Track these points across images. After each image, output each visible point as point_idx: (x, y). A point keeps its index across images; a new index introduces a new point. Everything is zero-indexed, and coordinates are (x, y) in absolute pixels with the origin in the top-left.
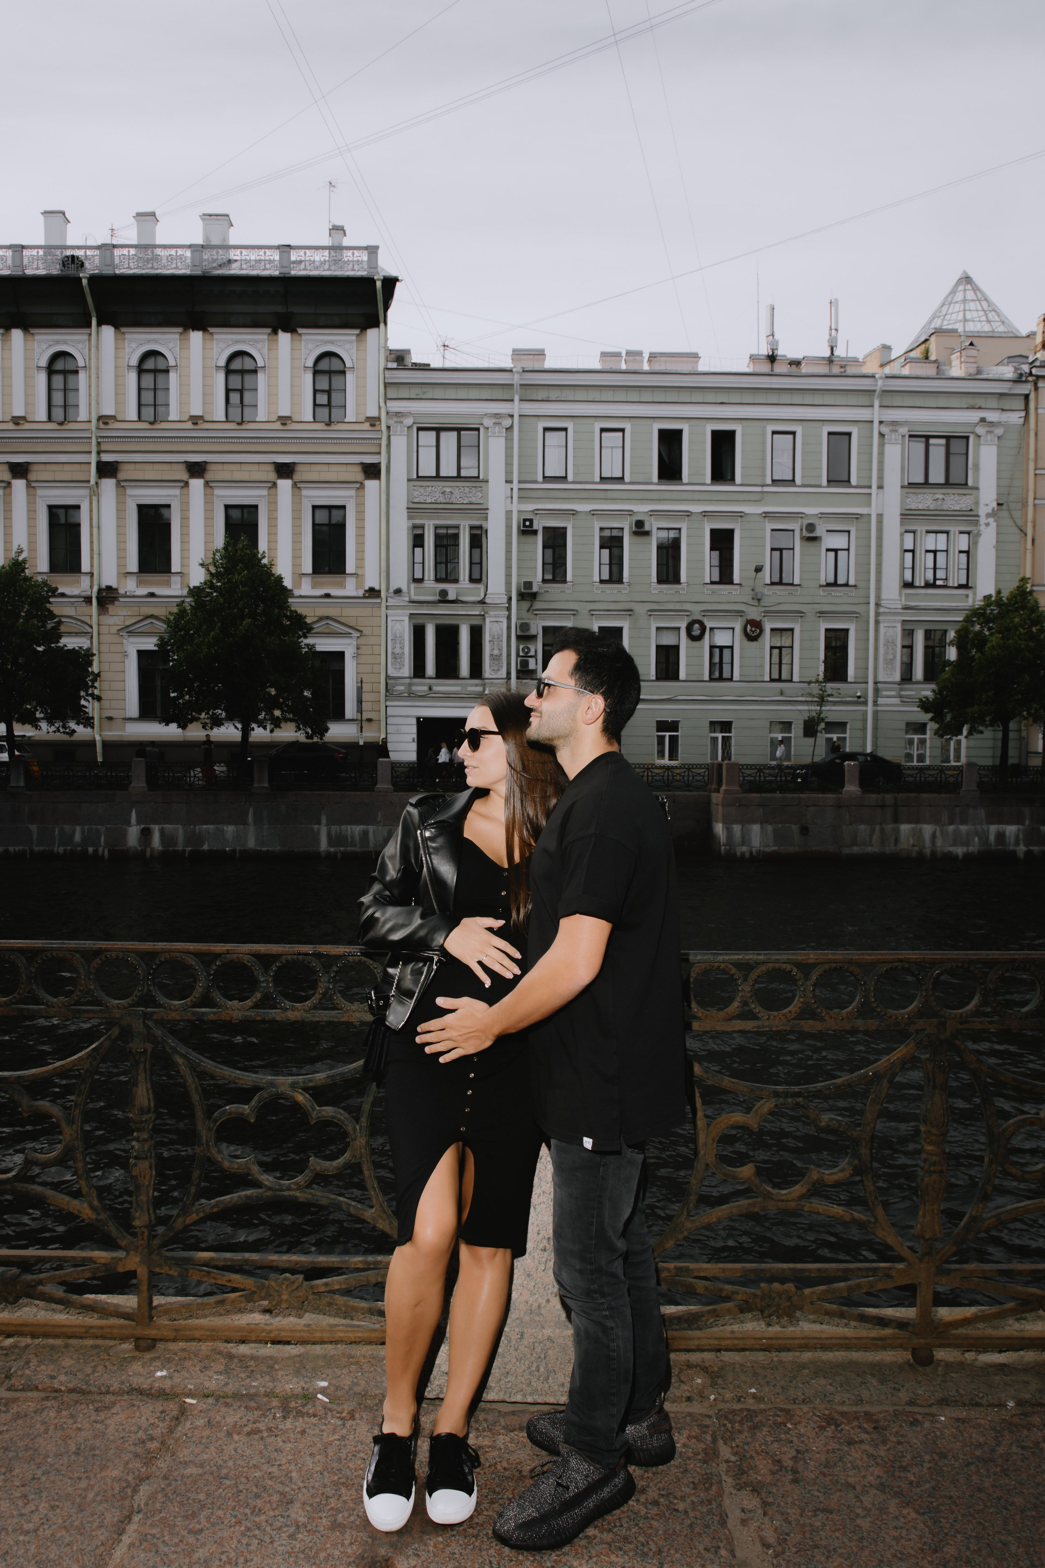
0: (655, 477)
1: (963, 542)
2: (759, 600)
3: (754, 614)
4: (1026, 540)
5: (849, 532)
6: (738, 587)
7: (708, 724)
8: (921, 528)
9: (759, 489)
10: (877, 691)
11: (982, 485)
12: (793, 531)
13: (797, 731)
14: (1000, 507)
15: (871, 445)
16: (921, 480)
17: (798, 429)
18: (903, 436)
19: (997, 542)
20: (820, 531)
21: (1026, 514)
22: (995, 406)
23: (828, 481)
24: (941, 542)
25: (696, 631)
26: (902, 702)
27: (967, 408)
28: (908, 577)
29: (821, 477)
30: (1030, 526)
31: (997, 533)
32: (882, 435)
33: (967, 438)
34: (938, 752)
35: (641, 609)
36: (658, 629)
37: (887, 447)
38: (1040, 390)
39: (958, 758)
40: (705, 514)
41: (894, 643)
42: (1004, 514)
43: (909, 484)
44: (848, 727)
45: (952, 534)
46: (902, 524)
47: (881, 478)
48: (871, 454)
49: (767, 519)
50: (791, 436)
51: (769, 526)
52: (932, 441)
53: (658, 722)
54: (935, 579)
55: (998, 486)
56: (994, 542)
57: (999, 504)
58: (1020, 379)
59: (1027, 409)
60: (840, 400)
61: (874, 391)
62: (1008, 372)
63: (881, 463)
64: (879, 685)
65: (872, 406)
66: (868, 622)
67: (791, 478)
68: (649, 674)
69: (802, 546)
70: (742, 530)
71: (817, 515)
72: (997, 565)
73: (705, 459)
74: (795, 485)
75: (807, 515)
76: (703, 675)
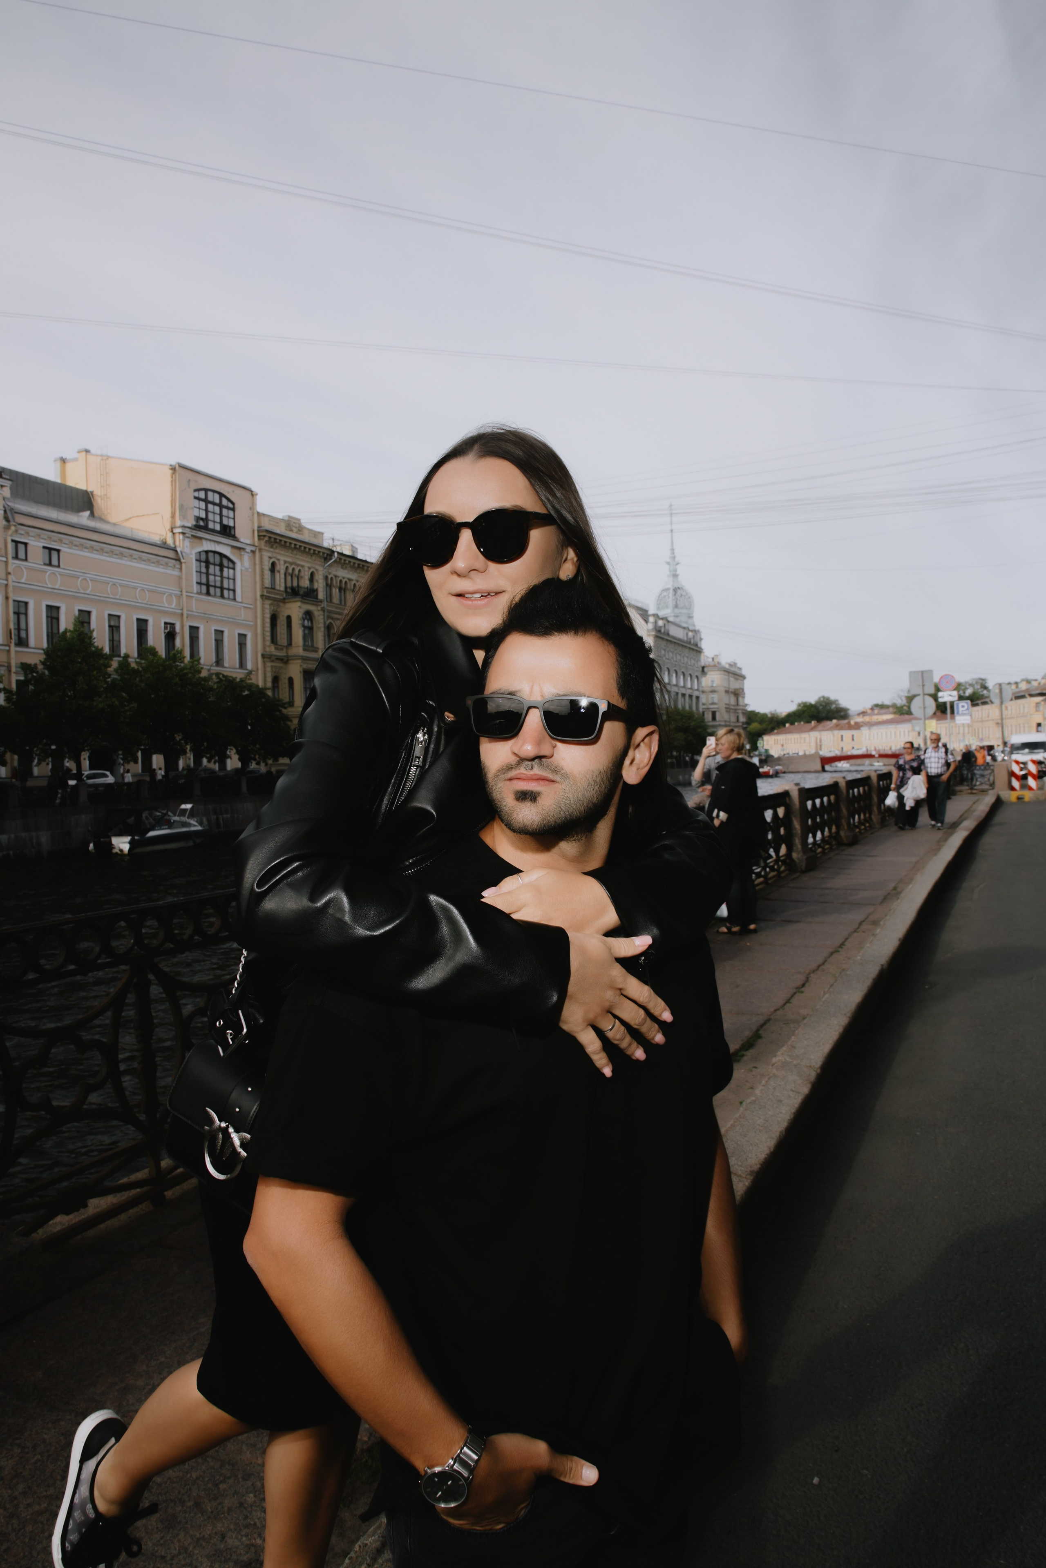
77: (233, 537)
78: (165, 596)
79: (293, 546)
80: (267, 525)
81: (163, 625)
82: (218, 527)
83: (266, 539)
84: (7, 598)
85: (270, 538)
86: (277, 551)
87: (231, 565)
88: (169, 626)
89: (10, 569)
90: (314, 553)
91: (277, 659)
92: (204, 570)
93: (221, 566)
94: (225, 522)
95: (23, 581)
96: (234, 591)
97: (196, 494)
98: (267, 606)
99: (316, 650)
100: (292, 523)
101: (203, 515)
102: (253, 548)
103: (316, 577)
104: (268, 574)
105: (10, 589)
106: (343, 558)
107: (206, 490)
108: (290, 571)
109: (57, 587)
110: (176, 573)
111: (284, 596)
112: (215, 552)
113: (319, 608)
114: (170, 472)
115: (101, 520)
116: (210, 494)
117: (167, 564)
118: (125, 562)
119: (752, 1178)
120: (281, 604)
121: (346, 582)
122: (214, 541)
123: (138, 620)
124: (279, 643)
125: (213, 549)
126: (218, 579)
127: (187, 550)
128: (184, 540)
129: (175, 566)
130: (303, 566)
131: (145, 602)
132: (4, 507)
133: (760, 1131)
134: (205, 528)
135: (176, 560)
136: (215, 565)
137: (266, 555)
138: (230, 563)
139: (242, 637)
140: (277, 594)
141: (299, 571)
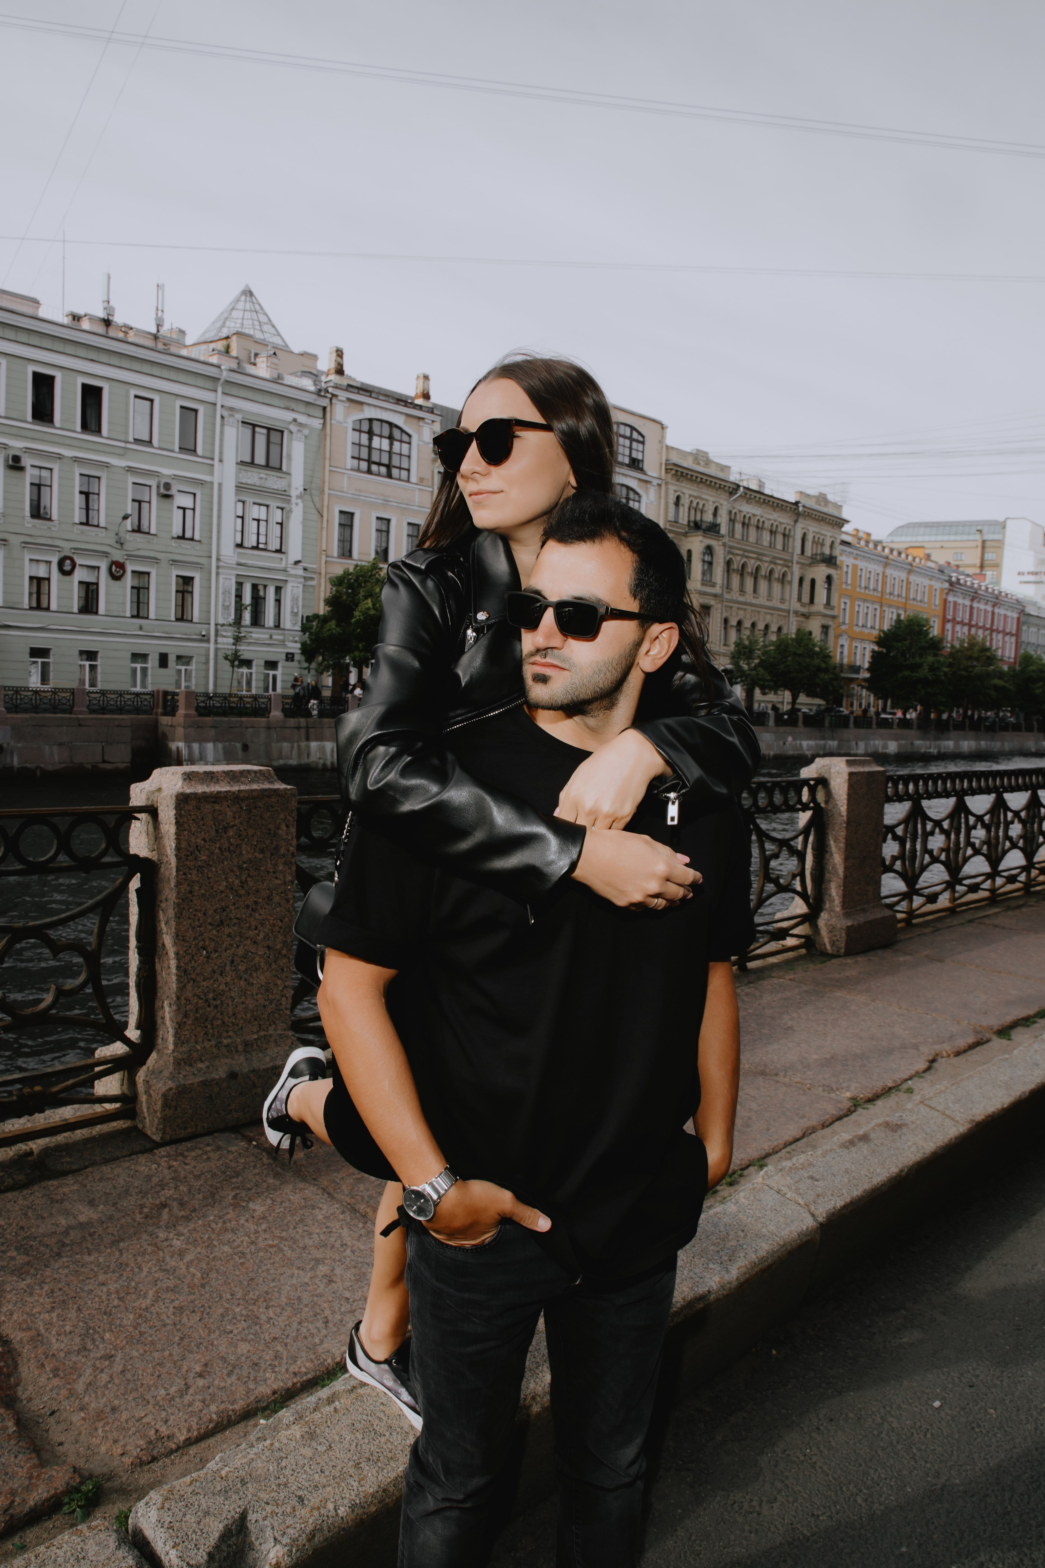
0: (29, 417)
1: (278, 516)
2: (122, 544)
3: (118, 556)
4: (322, 521)
5: (195, 495)
6: (103, 530)
7: (77, 653)
8: (249, 500)
9: (123, 445)
10: (217, 631)
11: (293, 472)
12: (150, 486)
13: (153, 662)
14: (305, 492)
15: (214, 424)
16: (248, 460)
17: (157, 398)
18: (237, 421)
19: (304, 519)
20: (173, 491)
21: (323, 500)
22: (303, 411)
23: (180, 448)
24: (262, 513)
25: (67, 566)
27: (284, 408)
28: (239, 539)
29: (174, 443)
31: (304, 512)
32: (222, 417)
33: (282, 432)
34: (261, 684)
35: (15, 540)
36: (31, 560)
37: (226, 428)
38: (333, 405)
39: (274, 689)
40: (76, 459)
41: (230, 593)
42: (308, 497)
43: (242, 461)
44: (194, 660)
45: (271, 508)
46: (236, 494)
47: (221, 453)
48: (214, 431)
49: (129, 473)
50: (148, 403)
51: (132, 479)
52: (257, 429)
53: (32, 649)
54: (258, 543)
55: (304, 475)
56: (301, 519)
57: (305, 490)
58: (318, 393)
59: (324, 417)
60: (190, 380)
61: (219, 379)
62: (310, 385)
63: (221, 440)
64: (219, 627)
65: (216, 391)
66: (210, 572)
67: (149, 439)
68: (22, 603)
69: (158, 501)
70: (107, 478)
71: (170, 476)
72: (303, 537)
73: (75, 408)
74: (153, 447)
75: (163, 475)
76: (72, 607)
77: (641, 470)
79: (699, 480)
80: (675, 459)
82: (627, 460)
83: (673, 472)
85: (677, 471)
86: (683, 484)
87: (637, 498)
90: (720, 488)
94: (634, 455)
99: (713, 585)
100: (700, 456)
102: (660, 482)
103: (720, 512)
104: (672, 507)
106: (749, 493)
108: (694, 505)
111: (687, 530)
113: (720, 543)
116: (622, 427)
119: (970, 1126)
120: (683, 538)
121: (750, 518)
122: (623, 475)
130: (707, 500)
133: (1000, 1087)
138: (636, 496)
140: (680, 528)
141: (704, 505)
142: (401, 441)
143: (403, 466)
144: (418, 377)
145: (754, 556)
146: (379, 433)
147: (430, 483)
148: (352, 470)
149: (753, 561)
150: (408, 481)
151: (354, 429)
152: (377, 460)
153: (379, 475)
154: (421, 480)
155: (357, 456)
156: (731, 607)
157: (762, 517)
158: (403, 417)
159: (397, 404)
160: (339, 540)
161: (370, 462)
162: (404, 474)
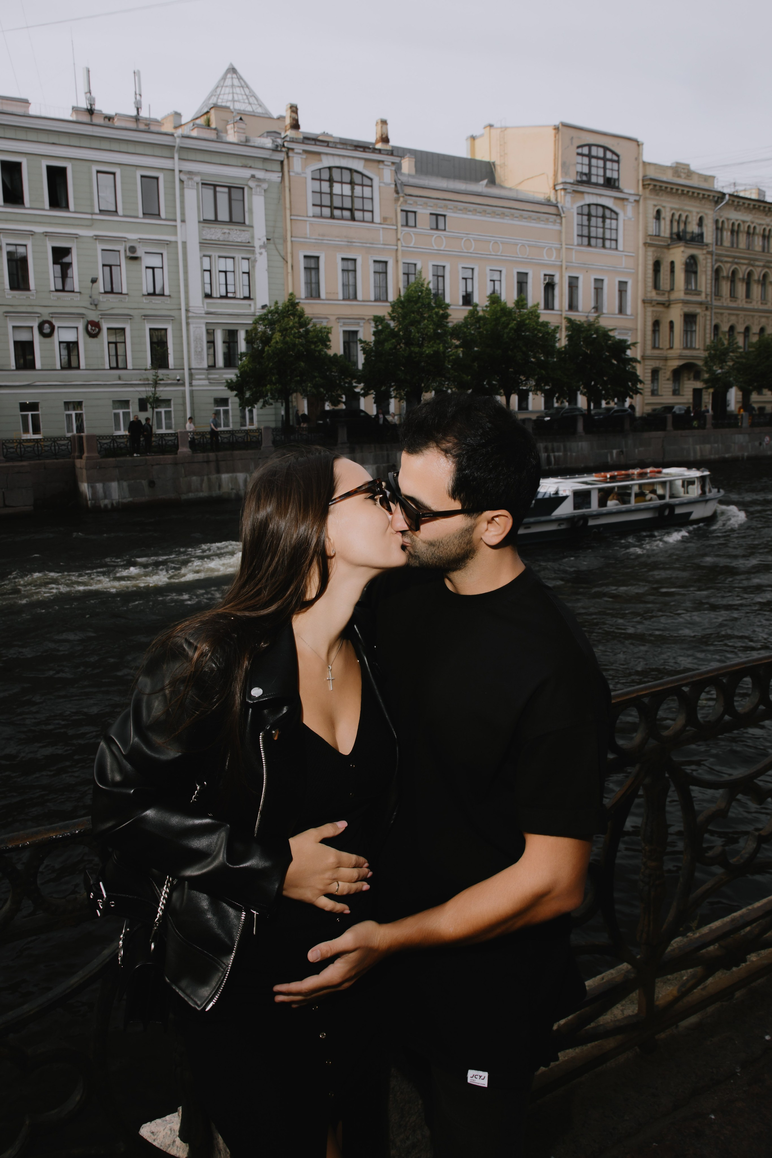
1: (245, 266)
2: (96, 305)
3: (93, 316)
4: (287, 266)
5: (162, 254)
6: (78, 294)
7: (63, 404)
8: (215, 254)
9: (89, 216)
10: (191, 375)
11: (255, 225)
12: (119, 251)
13: (133, 407)
14: (269, 241)
15: (174, 188)
16: (212, 217)
17: (118, 171)
18: (197, 183)
19: (268, 266)
20: (139, 253)
21: (286, 248)
22: (261, 167)
23: (144, 214)
24: (229, 265)
25: (47, 329)
26: (210, 383)
27: (242, 166)
28: (208, 291)
29: (137, 210)
30: (289, 256)
31: (268, 260)
32: (182, 181)
33: (243, 189)
36: (14, 327)
37: (186, 191)
38: (290, 158)
40: (46, 234)
41: (201, 340)
42: (271, 246)
43: (204, 220)
44: (172, 402)
45: (236, 259)
46: (201, 250)
47: (183, 214)
48: (174, 195)
49: (97, 241)
50: (112, 176)
51: (100, 246)
52: (218, 189)
53: (21, 404)
54: (227, 292)
55: (267, 226)
56: (266, 267)
57: (268, 239)
58: (276, 149)
59: (282, 171)
60: (148, 150)
61: (174, 146)
62: (268, 143)
63: (182, 202)
64: (193, 371)
65: (173, 158)
66: (181, 323)
67: (114, 209)
68: (9, 365)
69: (126, 264)
70: (77, 248)
71: (137, 240)
72: (269, 283)
73: (42, 188)
74: (118, 215)
75: (128, 239)
76: (55, 365)
77: (618, 189)
78: (545, 250)
79: (680, 192)
80: (652, 173)
81: (542, 277)
82: (601, 181)
83: (651, 187)
84: (397, 261)
85: (655, 186)
86: (663, 198)
87: (614, 216)
88: (547, 277)
89: (399, 236)
90: (703, 198)
91: (658, 304)
92: (586, 223)
93: (604, 217)
94: (609, 174)
95: (412, 245)
96: (616, 240)
97: (580, 151)
98: (650, 254)
99: (698, 293)
100: (680, 169)
101: (586, 170)
102: (637, 198)
103: (705, 222)
104: (652, 223)
105: (400, 253)
106: (737, 200)
107: (590, 146)
108: (676, 217)
109: (442, 248)
110: (557, 227)
111: (669, 242)
112: (597, 205)
113: (706, 252)
114: (553, 132)
115: (502, 187)
116: (594, 149)
117: (547, 219)
118: (507, 221)
120: (665, 250)
121: (739, 225)
122: (597, 194)
123: (518, 273)
124: (662, 288)
125: (595, 202)
126: (600, 230)
127: (568, 205)
128: (565, 195)
129: (555, 221)
130: (690, 212)
131: (525, 256)
132: (395, 181)
134: (588, 182)
135: (557, 215)
136: (597, 217)
137: (651, 203)
138: (613, 214)
139: (623, 284)
140: (661, 241)
141: (687, 217)
142: (363, 185)
143: (365, 208)
144: (377, 123)
145: (746, 262)
146: (339, 180)
147: (394, 222)
148: (314, 216)
149: (744, 267)
150: (372, 222)
151: (313, 179)
152: (340, 205)
153: (342, 218)
154: (385, 219)
155: (319, 203)
156: (722, 314)
157: (753, 223)
158: (362, 163)
159: (356, 150)
160: (306, 283)
161: (332, 207)
162: (368, 216)
